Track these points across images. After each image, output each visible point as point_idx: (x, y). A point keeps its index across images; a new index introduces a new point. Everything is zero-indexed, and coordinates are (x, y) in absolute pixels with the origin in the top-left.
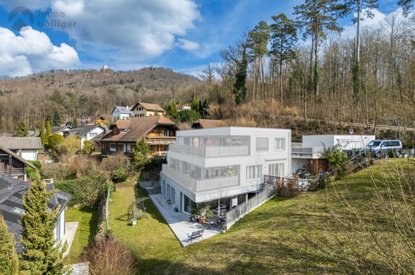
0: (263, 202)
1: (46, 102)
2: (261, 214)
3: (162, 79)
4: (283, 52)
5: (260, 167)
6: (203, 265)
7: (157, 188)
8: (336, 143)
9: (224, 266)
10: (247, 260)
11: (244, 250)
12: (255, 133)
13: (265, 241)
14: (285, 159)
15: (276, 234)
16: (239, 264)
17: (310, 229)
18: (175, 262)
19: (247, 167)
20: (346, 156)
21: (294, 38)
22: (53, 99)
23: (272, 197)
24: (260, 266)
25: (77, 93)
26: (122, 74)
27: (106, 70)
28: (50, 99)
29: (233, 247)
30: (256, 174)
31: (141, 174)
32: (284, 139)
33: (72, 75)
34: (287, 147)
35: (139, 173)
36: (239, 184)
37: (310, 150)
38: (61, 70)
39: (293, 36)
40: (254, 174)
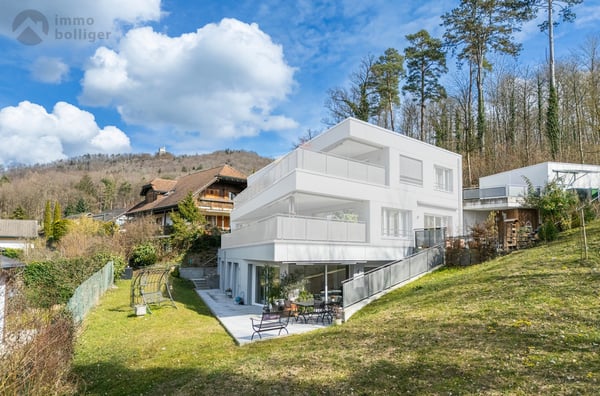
0: (421, 276)
1: (70, 191)
2: (420, 288)
3: (243, 165)
4: (425, 88)
5: (407, 213)
6: (285, 374)
7: (211, 279)
8: (552, 177)
9: (342, 374)
10: (409, 358)
11: (396, 339)
12: (398, 144)
13: (447, 322)
14: (454, 210)
15: (473, 308)
16: (385, 368)
17: (560, 295)
18: (209, 372)
19: (383, 209)
20: (576, 198)
21: (441, 68)
22: (80, 187)
23: (437, 268)
24: (453, 371)
25: (116, 180)
26: (186, 160)
27: (163, 155)
28: (76, 187)
29: (365, 336)
30: (400, 227)
31: (186, 256)
32: (451, 170)
33: (115, 162)
34: (455, 188)
35: (182, 255)
36: (367, 240)
37: (502, 190)
38: (100, 155)
39: (440, 64)
40: (396, 226)
